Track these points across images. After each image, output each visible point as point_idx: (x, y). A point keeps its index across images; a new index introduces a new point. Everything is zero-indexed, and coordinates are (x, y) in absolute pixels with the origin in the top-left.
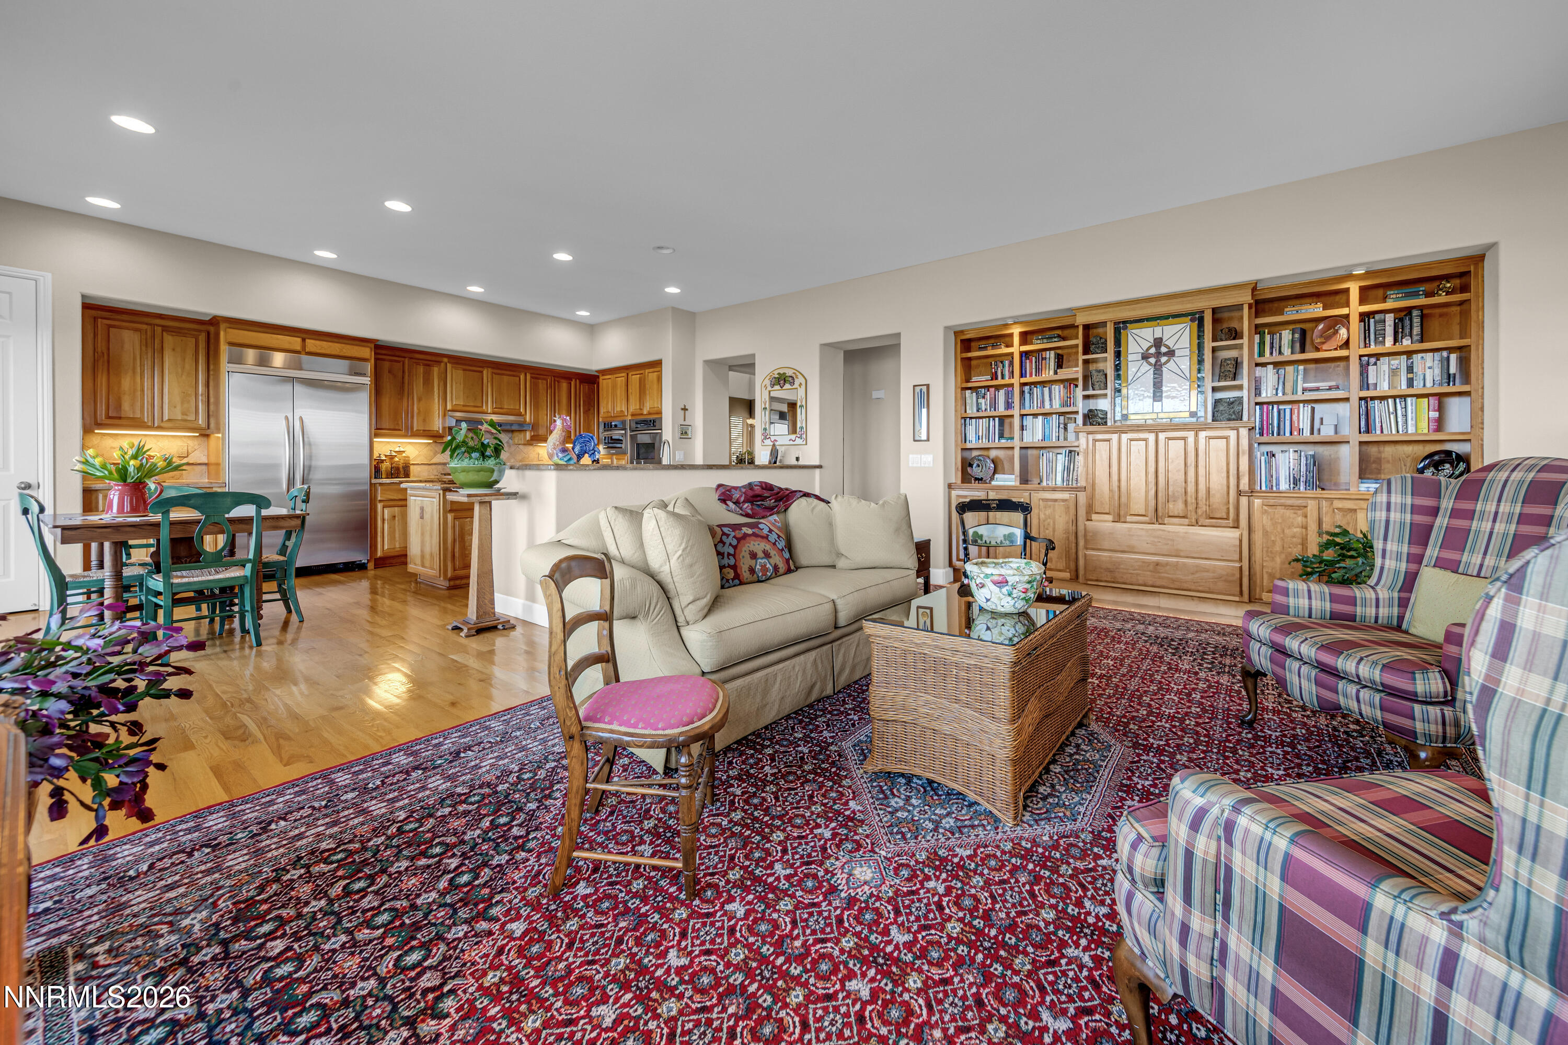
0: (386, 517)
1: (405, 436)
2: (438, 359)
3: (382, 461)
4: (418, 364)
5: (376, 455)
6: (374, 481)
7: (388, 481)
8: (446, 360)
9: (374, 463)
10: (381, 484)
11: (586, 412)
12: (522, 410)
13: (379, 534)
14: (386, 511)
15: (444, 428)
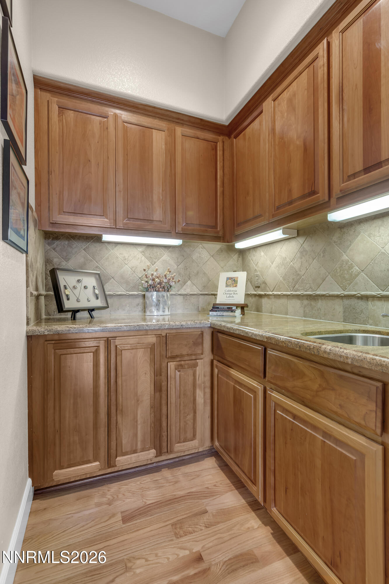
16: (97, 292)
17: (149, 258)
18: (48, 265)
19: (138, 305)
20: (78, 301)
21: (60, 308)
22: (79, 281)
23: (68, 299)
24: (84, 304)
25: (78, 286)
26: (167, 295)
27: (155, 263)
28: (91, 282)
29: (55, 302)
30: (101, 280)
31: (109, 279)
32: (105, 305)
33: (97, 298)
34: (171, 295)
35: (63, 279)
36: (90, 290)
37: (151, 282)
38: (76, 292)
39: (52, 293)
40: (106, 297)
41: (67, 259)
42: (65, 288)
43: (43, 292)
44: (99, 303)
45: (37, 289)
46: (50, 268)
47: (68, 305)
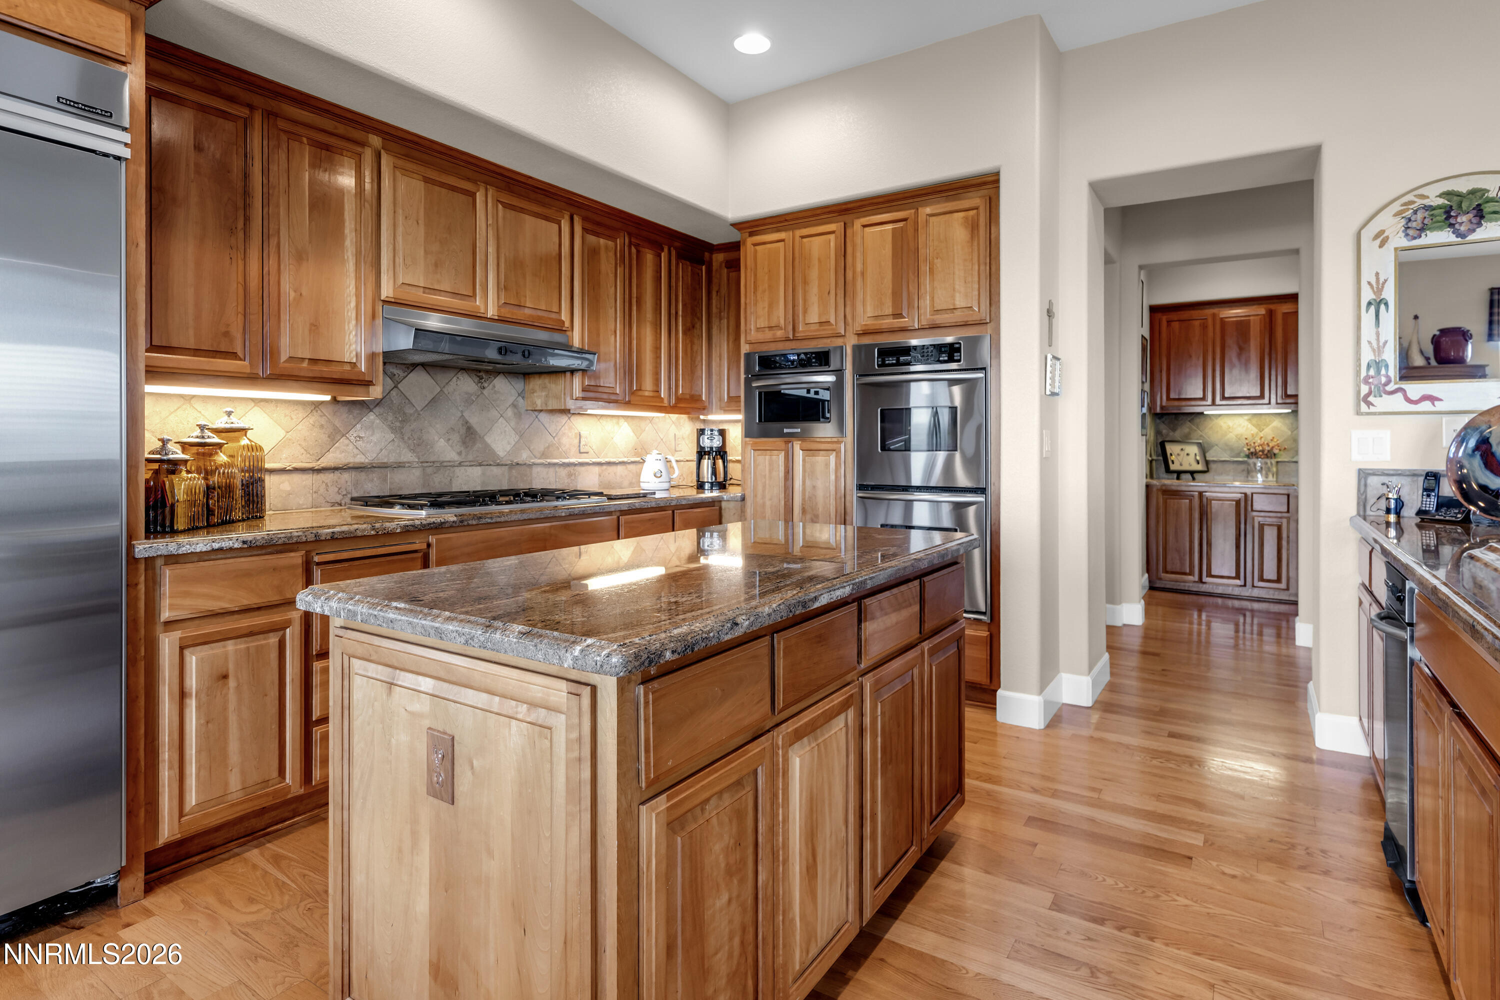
0: (192, 682)
1: (250, 379)
2: (357, 134)
3: (174, 467)
4: (293, 136)
5: (151, 443)
6: (144, 548)
7: (200, 543)
8: (375, 141)
9: (144, 474)
10: (172, 559)
11: (689, 330)
12: (565, 316)
13: (166, 755)
14: (192, 660)
15: (372, 357)
16: (1198, 458)
17: (1257, 426)
18: (1159, 437)
19: (1243, 470)
20: (1181, 465)
21: (1168, 470)
22: (1182, 449)
23: (1173, 463)
24: (1186, 467)
25: (1182, 453)
26: (1271, 463)
27: (1263, 430)
28: (1193, 450)
29: (1163, 466)
30: (1204, 450)
31: (1213, 446)
32: (1206, 469)
33: (1198, 463)
34: (1277, 462)
35: (1171, 448)
36: (1192, 456)
37: (1252, 450)
38: (1180, 458)
39: (1161, 458)
40: (1207, 463)
41: (1174, 430)
42: (1171, 455)
43: (1155, 458)
44: (1200, 467)
45: (1151, 456)
46: (1160, 440)
47: (1173, 467)
